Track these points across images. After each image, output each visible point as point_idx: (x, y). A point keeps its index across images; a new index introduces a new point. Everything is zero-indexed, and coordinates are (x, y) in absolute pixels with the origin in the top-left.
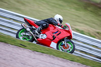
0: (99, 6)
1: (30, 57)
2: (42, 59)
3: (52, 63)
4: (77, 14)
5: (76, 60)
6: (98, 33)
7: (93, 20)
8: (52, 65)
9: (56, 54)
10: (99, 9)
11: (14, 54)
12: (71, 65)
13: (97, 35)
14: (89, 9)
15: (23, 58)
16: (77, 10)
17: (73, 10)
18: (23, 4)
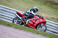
0: (53, 2)
1: (13, 32)
2: (21, 33)
3: (26, 35)
4: (40, 7)
5: (40, 33)
6: (52, 18)
7: (50, 10)
8: (26, 36)
9: (29, 30)
10: (53, 5)
11: (4, 30)
12: (37, 36)
13: (52, 19)
14: (47, 4)
15: (9, 32)
16: (40, 5)
17: (38, 5)
18: (9, 2)
